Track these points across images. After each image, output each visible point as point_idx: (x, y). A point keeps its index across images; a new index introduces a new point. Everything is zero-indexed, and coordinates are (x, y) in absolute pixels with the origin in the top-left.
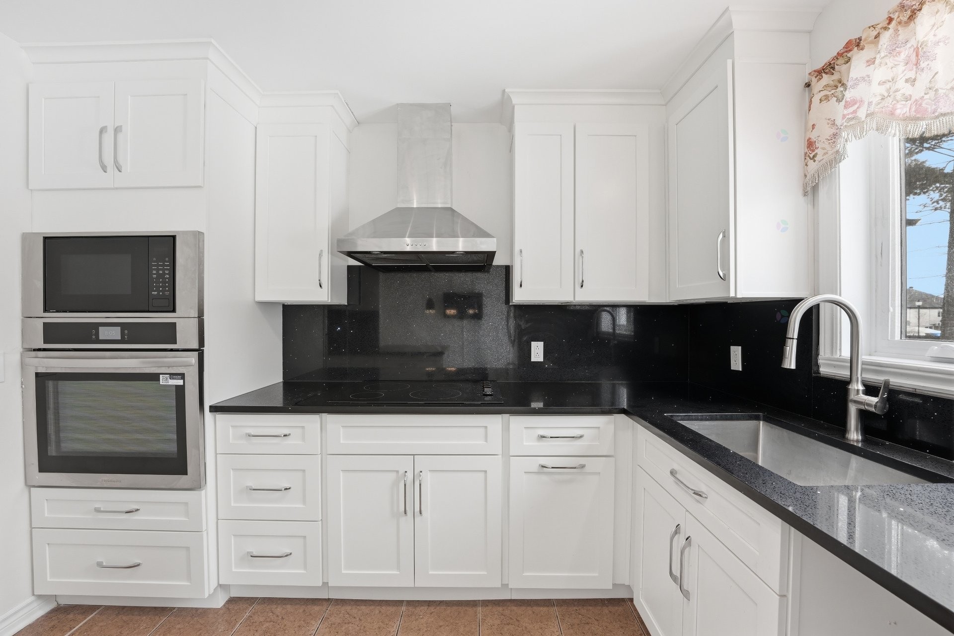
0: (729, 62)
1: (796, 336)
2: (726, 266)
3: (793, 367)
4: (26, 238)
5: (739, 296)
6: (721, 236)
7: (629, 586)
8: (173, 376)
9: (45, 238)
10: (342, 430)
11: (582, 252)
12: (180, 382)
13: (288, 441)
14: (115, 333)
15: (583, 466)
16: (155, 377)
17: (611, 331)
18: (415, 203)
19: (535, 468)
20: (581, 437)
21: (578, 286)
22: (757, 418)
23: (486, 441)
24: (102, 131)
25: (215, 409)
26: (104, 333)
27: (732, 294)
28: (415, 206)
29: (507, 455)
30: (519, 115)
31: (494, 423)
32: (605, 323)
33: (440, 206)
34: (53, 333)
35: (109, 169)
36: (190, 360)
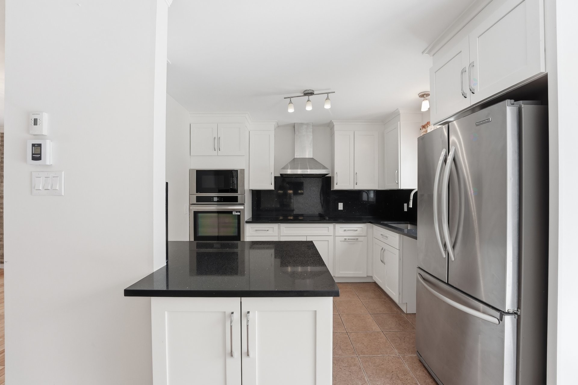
0: (399, 122)
1: (412, 199)
2: (398, 180)
3: (411, 207)
4: (191, 171)
5: (401, 188)
6: (397, 171)
7: (372, 276)
8: (237, 212)
9: (197, 171)
10: (285, 229)
11: (356, 173)
12: (239, 214)
13: (268, 232)
14: (216, 199)
15: (357, 239)
16: (230, 212)
17: (367, 200)
19: (343, 240)
20: (357, 230)
21: (355, 184)
22: (407, 223)
23: (328, 231)
24: (215, 138)
25: (247, 222)
27: (399, 188)
29: (335, 236)
30: (336, 128)
31: (331, 226)
32: (365, 197)
33: (307, 157)
34: (199, 199)
35: (216, 150)
36: (242, 207)
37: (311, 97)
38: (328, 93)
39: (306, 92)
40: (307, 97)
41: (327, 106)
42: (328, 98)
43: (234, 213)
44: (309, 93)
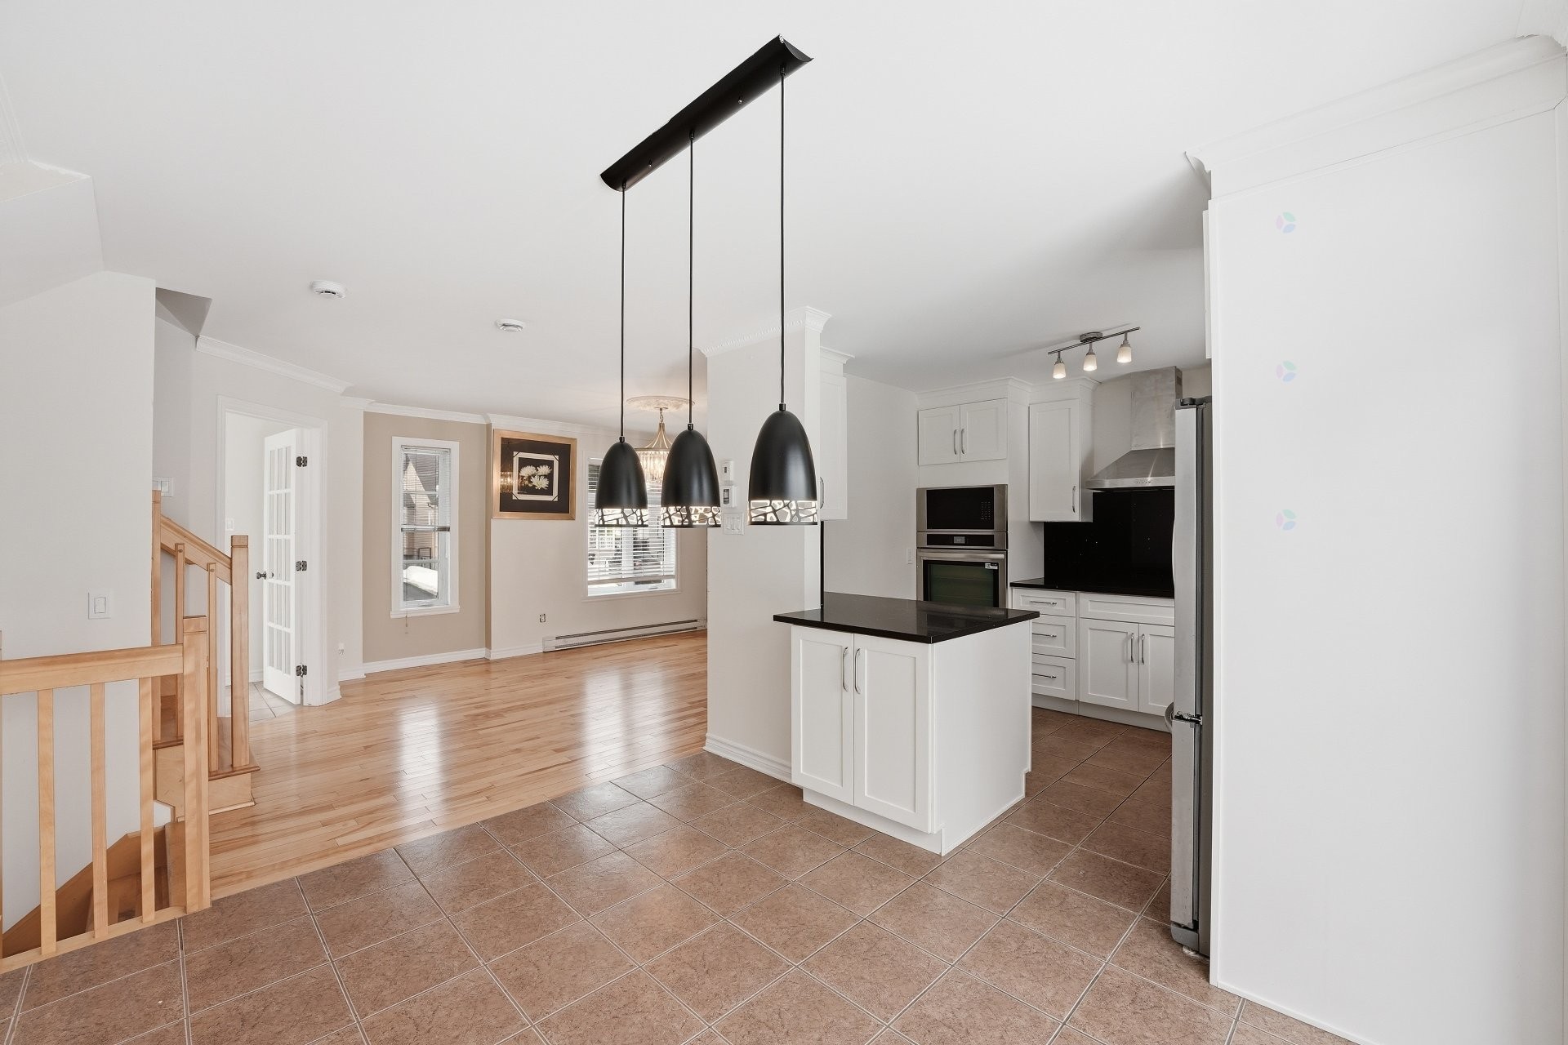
4: (919, 491)
8: (992, 564)
9: (928, 491)
10: (1089, 603)
12: (996, 568)
13: (1055, 607)
14: (961, 540)
16: (983, 564)
18: (1162, 444)
24: (955, 432)
25: (1013, 585)
26: (957, 540)
28: (1162, 447)
34: (932, 540)
35: (958, 452)
36: (1002, 556)
37: (1095, 344)
38: (1126, 332)
39: (1084, 338)
40: (1087, 346)
41: (1124, 359)
42: (1125, 344)
43: (987, 566)
44: (1089, 339)
